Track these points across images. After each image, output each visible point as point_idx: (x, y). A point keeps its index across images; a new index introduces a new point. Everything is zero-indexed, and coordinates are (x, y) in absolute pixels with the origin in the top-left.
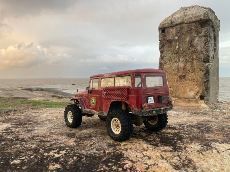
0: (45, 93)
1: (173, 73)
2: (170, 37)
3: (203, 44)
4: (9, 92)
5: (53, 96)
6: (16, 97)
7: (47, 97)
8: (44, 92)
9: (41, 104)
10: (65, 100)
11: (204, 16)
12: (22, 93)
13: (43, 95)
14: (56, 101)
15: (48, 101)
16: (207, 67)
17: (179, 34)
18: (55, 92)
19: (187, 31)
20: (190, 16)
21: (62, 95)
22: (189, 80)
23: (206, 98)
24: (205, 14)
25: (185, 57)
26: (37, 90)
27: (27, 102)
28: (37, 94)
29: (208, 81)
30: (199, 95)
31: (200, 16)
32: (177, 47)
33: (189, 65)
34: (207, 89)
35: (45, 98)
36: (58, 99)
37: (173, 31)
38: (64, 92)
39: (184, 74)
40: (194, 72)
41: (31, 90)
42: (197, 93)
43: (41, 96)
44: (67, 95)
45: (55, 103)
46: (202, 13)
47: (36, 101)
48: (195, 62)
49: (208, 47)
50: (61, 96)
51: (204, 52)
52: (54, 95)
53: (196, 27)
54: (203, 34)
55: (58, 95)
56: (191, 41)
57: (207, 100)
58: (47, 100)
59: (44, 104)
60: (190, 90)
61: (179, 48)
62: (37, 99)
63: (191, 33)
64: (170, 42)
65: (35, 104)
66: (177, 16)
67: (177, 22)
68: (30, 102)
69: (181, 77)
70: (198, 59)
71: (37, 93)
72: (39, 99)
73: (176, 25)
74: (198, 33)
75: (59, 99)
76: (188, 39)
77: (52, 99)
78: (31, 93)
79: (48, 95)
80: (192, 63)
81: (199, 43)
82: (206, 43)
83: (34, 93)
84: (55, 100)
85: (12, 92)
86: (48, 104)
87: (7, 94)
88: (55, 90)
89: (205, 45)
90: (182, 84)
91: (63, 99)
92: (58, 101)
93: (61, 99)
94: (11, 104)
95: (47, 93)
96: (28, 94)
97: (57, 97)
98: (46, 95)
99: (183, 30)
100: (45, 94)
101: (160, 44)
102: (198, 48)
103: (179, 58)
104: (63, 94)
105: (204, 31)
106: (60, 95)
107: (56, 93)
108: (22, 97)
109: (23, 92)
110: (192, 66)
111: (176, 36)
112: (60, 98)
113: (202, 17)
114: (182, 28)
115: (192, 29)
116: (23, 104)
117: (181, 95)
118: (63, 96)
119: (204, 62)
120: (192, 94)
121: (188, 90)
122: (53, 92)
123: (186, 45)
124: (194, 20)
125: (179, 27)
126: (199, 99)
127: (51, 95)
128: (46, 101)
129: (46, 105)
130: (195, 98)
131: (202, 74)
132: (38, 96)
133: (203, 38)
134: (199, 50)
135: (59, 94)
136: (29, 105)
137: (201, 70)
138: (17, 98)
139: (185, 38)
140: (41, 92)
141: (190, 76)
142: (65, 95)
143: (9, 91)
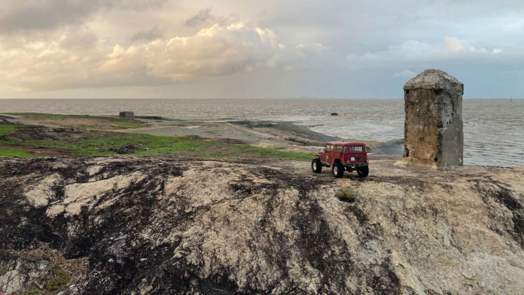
0: (275, 133)
1: (415, 134)
2: (412, 99)
3: (437, 111)
4: (213, 129)
5: (291, 140)
6: (226, 138)
7: (280, 141)
8: (273, 130)
9: (273, 155)
10: (316, 150)
11: (436, 86)
12: (235, 132)
13: (273, 137)
14: (299, 152)
15: (283, 150)
16: (440, 132)
17: (419, 98)
18: (295, 131)
19: (426, 97)
20: (426, 84)
21: (309, 138)
22: (427, 142)
23: (438, 160)
24: (436, 84)
25: (424, 120)
26: (261, 125)
27: (250, 150)
28: (261, 134)
29: (441, 145)
30: (434, 157)
31: (433, 85)
32: (418, 110)
33: (426, 128)
34: (440, 152)
35: (278, 144)
36: (302, 146)
37: (415, 94)
38: (313, 132)
39: (423, 137)
40: (430, 135)
41: (248, 124)
42: (433, 155)
43: (269, 139)
44: (321, 139)
45: (297, 154)
46: (434, 83)
47: (265, 149)
48: (431, 126)
49: (440, 113)
50: (306, 140)
51: (437, 118)
52: (294, 137)
53: (432, 94)
54: (436, 101)
55: (302, 139)
56: (428, 106)
57: (440, 162)
58: (282, 148)
59: (278, 155)
60: (427, 152)
61: (419, 111)
62: (264, 145)
63: (428, 99)
64: (413, 104)
65: (264, 155)
66: (417, 81)
67: (417, 86)
68: (255, 151)
69: (422, 139)
70: (434, 124)
71: (261, 132)
72: (268, 144)
73: (417, 89)
74: (434, 100)
75: (304, 147)
76: (426, 104)
77: (289, 145)
78: (250, 131)
79: (281, 137)
80: (429, 127)
81: (434, 108)
82: (439, 109)
83: (256, 132)
84: (296, 149)
85: (218, 129)
86: (286, 155)
87: (210, 132)
88: (294, 126)
89: (438, 112)
90: (421, 145)
91: (310, 147)
92: (303, 151)
93: (307, 147)
94: (227, 152)
95: (279, 133)
96: (245, 133)
97: (299, 142)
98: (278, 137)
99: (422, 95)
100: (275, 135)
101: (405, 105)
102: (433, 113)
103: (419, 121)
104: (312, 135)
105: (437, 98)
106: (304, 137)
107: (298, 132)
108: (235, 139)
109: (236, 129)
110: (429, 130)
111: (417, 99)
112: (305, 144)
113: (434, 87)
114: (421, 93)
115: (428, 95)
116: (245, 153)
117: (421, 156)
118: (311, 141)
119: (438, 127)
120: (428, 156)
121: (426, 152)
122: (291, 131)
123: (424, 109)
124: (428, 88)
125: (419, 90)
126: (434, 161)
127: (287, 137)
128: (280, 150)
129: (282, 157)
130: (431, 160)
131: (435, 137)
132: (264, 139)
133: (437, 105)
134: (434, 115)
135: (304, 135)
136: (255, 155)
137: (435, 134)
138: (228, 141)
139: (424, 103)
140: (268, 129)
141: (427, 139)
142: (315, 139)
143: (213, 127)
